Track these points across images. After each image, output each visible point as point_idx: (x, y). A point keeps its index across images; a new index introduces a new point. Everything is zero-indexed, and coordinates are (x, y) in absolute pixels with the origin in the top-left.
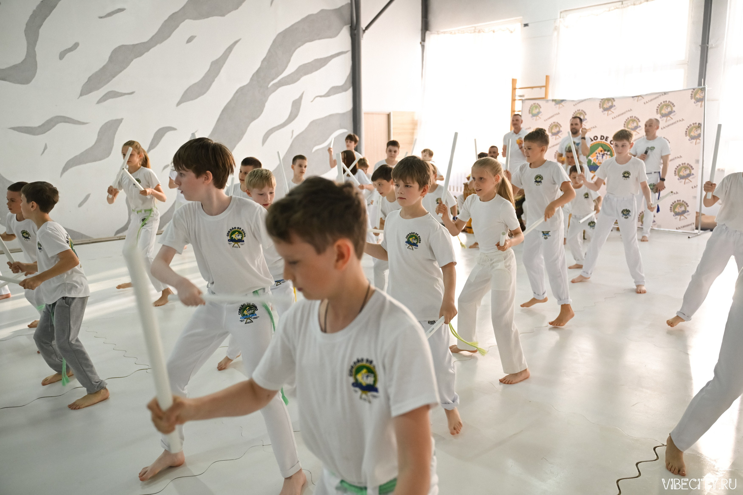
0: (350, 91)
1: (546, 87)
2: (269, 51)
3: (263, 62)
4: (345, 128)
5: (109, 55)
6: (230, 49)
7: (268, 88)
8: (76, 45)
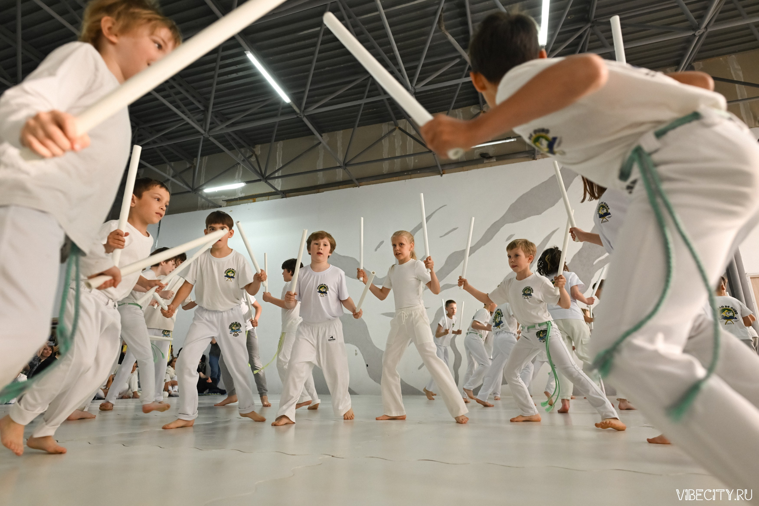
5: (446, 260)
6: (548, 238)
7: (593, 265)
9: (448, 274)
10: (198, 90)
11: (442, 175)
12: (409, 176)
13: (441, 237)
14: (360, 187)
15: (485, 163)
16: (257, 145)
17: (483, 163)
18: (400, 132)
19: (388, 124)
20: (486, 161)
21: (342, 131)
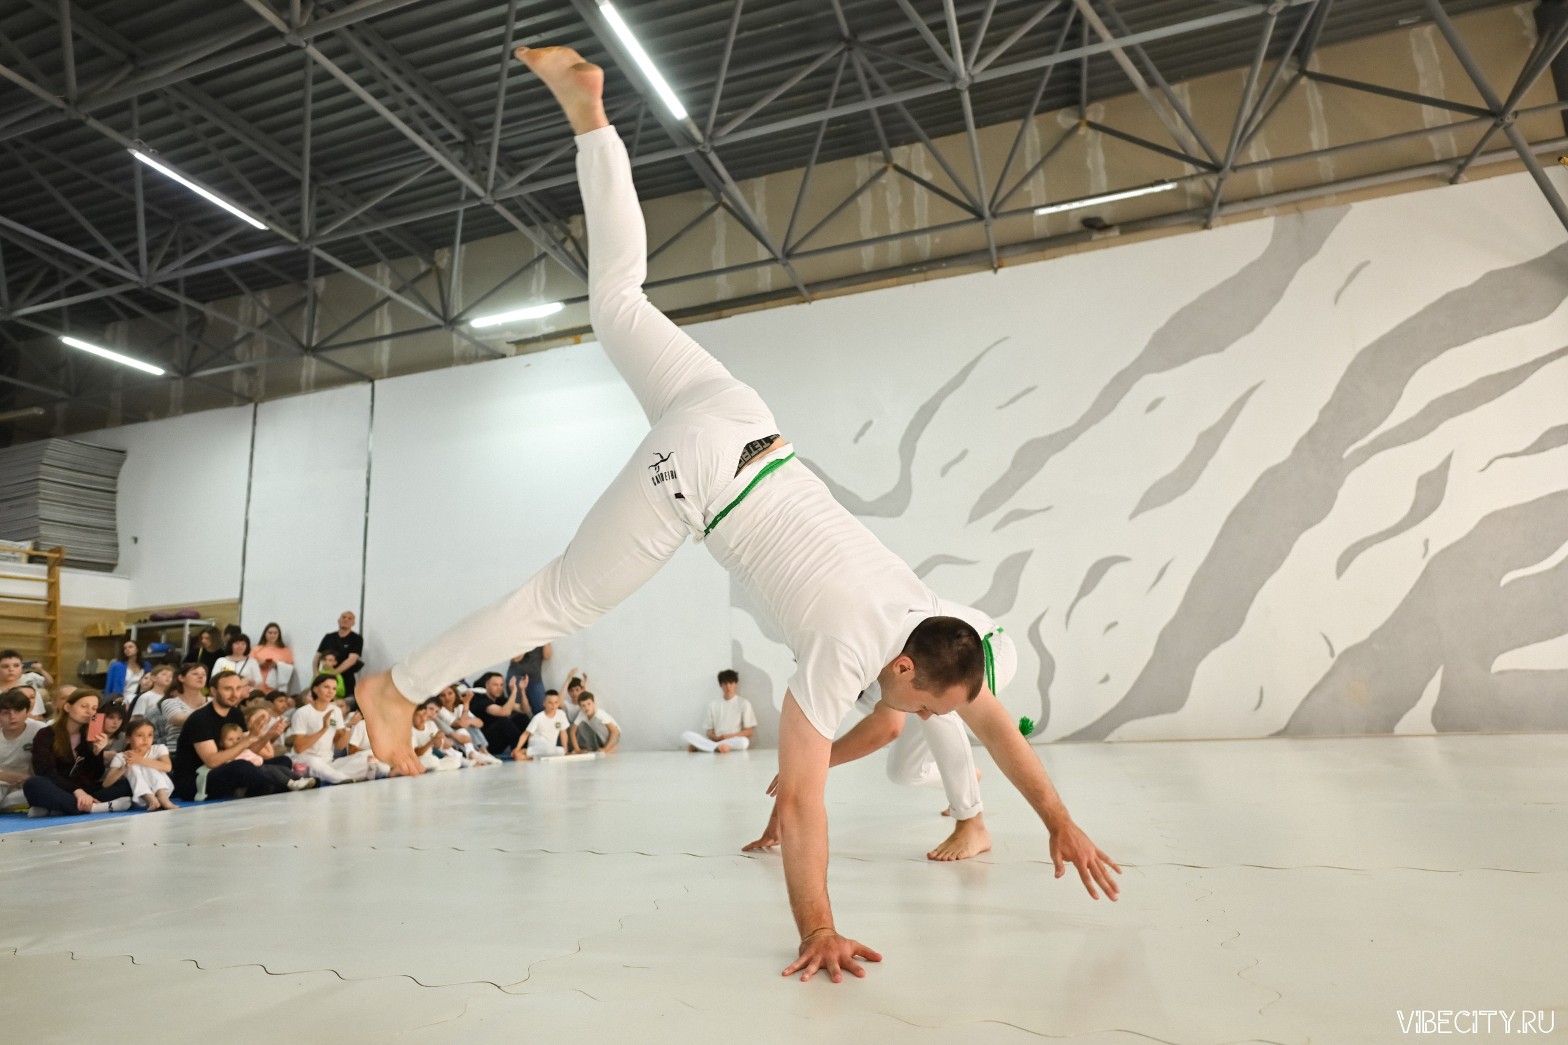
2: (1339, 388)
5: (1012, 457)
6: (1240, 404)
7: (1341, 461)
8: (964, 453)
9: (1018, 488)
10: (452, 96)
11: (995, 270)
12: (922, 276)
13: (1000, 408)
14: (814, 303)
15: (1097, 240)
16: (574, 216)
17: (1089, 239)
18: (897, 174)
19: (870, 159)
20: (1096, 236)
21: (763, 179)
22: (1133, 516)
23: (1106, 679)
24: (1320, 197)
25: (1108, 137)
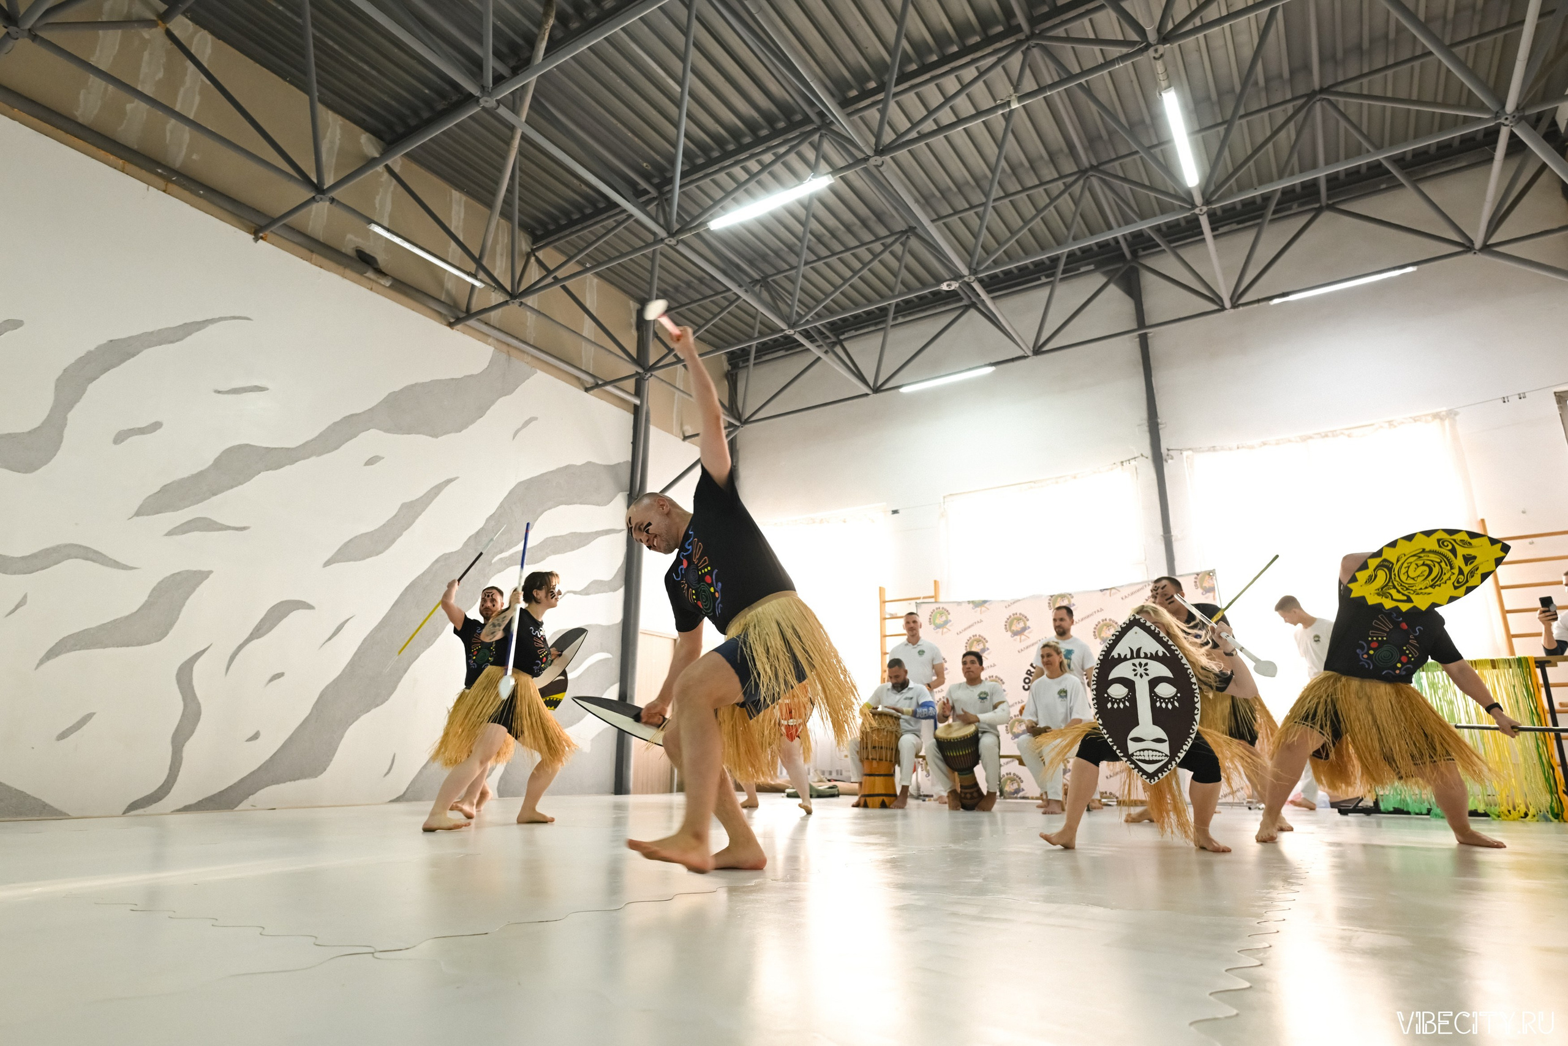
0: (620, 593)
1: (935, 596)
2: (501, 505)
3: (488, 520)
4: (608, 652)
5: (217, 455)
6: (437, 490)
7: (490, 564)
8: (156, 426)
11: (256, 239)
13: (219, 392)
15: (365, 277)
17: (362, 273)
18: (167, 39)
20: (370, 274)
22: (327, 564)
23: (256, 736)
24: (523, 352)
25: (400, 189)
